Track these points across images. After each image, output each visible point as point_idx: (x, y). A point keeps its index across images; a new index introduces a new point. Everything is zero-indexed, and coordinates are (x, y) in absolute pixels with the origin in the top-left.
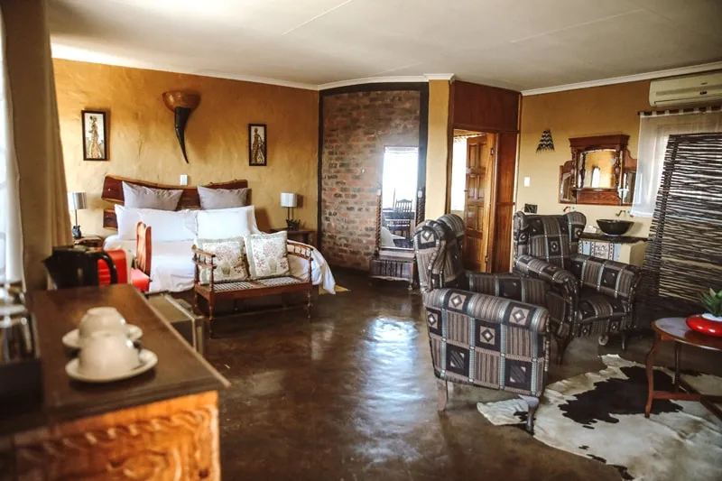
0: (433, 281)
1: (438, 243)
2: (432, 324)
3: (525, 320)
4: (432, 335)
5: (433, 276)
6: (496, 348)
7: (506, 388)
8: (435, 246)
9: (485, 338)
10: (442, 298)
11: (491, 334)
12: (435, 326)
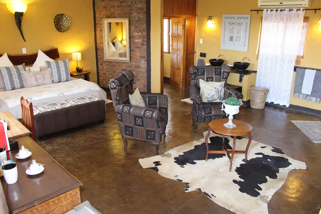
0: (117, 102)
1: (117, 87)
2: (119, 118)
3: (150, 115)
4: (119, 122)
5: (117, 100)
6: (142, 126)
7: (147, 140)
8: (116, 89)
9: (138, 122)
10: (121, 108)
11: (140, 121)
12: (120, 118)
